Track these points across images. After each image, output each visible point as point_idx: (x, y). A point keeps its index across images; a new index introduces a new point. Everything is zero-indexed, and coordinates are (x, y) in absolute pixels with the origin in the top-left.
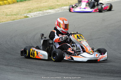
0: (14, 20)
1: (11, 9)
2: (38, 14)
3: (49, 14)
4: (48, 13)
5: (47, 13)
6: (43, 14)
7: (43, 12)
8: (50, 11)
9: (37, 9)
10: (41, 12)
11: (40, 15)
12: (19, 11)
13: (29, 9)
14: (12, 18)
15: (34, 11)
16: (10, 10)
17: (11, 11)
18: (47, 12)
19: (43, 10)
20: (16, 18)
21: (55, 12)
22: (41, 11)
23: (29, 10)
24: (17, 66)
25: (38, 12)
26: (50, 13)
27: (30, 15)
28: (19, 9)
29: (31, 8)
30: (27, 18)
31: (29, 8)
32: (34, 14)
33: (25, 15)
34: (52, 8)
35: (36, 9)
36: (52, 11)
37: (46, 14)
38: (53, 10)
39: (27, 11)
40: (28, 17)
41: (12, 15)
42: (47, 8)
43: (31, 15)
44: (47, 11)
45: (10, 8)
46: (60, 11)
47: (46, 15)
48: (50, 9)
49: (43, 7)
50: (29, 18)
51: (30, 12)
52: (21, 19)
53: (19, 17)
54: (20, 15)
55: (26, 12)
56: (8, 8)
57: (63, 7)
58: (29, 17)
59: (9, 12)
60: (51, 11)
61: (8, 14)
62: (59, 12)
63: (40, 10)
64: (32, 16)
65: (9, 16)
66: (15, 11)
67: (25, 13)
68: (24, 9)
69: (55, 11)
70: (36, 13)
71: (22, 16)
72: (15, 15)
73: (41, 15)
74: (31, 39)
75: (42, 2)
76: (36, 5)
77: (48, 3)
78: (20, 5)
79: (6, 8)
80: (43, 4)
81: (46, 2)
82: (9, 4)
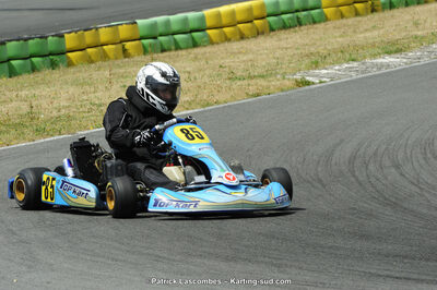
0: (258, 95)
1: (251, 56)
2: (345, 70)
3: (384, 71)
4: (381, 66)
5: (380, 69)
6: (363, 72)
7: (363, 64)
8: (388, 59)
9: (342, 52)
10: (355, 64)
11: (353, 74)
12: (278, 64)
13: (311, 54)
14: (252, 90)
15: (329, 60)
16: (245, 58)
17: (249, 64)
18: (376, 65)
19: (365, 58)
20: (268, 88)
21: (406, 63)
22: (353, 60)
23: (314, 59)
25: (346, 65)
26: (389, 66)
27: (317, 76)
28: (277, 55)
29: (321, 50)
30: (307, 87)
31: (312, 50)
32: (330, 71)
33: (298, 77)
34: (394, 48)
35: (340, 54)
36: (395, 61)
37: (375, 72)
38: (398, 55)
39: (307, 61)
40: (308, 83)
42: (380, 50)
43: (322, 75)
44: (380, 60)
45: (246, 53)
46: (426, 60)
47: (375, 76)
48: (389, 53)
49: (363, 47)
50: (314, 86)
51: (316, 65)
52: (282, 90)
53: (275, 83)
54: (279, 77)
55: (303, 67)
56: (240, 53)
58: (313, 83)
59: (242, 66)
60: (392, 60)
61: (239, 74)
62: (422, 62)
63: (353, 57)
64: (324, 79)
65: (240, 83)
66: (264, 63)
67: (299, 70)
68: (293, 56)
69: (404, 60)
70: (337, 68)
71: (287, 82)
72: (263, 77)
73: (354, 76)
74: (319, 162)
75: (361, 29)
76: (340, 40)
77: (381, 32)
78: (280, 40)
79: (232, 53)
80: (362, 35)
81: (374, 27)
82: (242, 37)
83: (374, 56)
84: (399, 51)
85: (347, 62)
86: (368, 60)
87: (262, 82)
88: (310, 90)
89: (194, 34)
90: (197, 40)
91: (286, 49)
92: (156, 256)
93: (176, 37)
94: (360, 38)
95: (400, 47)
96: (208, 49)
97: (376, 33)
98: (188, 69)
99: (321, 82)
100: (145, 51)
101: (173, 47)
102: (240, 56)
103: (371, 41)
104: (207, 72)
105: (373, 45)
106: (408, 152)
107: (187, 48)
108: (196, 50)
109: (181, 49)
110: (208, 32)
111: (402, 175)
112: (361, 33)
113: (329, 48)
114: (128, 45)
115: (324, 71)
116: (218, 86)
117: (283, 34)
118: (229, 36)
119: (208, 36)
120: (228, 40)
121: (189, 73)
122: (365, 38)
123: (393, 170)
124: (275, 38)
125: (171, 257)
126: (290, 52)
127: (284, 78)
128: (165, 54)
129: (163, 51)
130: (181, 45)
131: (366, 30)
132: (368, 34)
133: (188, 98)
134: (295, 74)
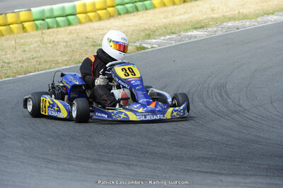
1: (106, 31)
2: (167, 40)
3: (192, 40)
4: (191, 37)
5: (190, 39)
7: (180, 35)
8: (195, 33)
9: (165, 28)
10: (174, 36)
13: (146, 29)
15: (157, 33)
16: (102, 32)
18: (188, 36)
19: (180, 32)
21: (207, 35)
22: (173, 33)
23: (147, 32)
24: (120, 161)
25: (168, 37)
26: (196, 37)
27: (150, 43)
29: (152, 27)
30: (143, 51)
31: (146, 27)
32: (158, 40)
33: (138, 44)
34: (199, 26)
35: (164, 30)
36: (200, 34)
37: (187, 41)
38: (202, 30)
39: (143, 34)
40: (144, 48)
42: (190, 27)
43: (152, 44)
44: (190, 33)
45: (102, 29)
46: (220, 33)
47: (187, 43)
48: (196, 28)
49: (179, 25)
50: (148, 50)
51: (149, 36)
55: (140, 38)
56: (99, 29)
57: (225, 24)
58: (147, 48)
59: (101, 37)
60: (198, 33)
61: (99, 42)
62: (217, 34)
63: (173, 31)
64: (154, 46)
67: (138, 40)
68: (133, 31)
69: (206, 33)
70: (162, 38)
71: (130, 48)
73: (174, 43)
75: (177, 14)
76: (164, 20)
77: (190, 15)
78: (124, 21)
79: (93, 30)
80: (178, 17)
81: (185, 12)
82: (100, 19)
83: (186, 30)
84: (202, 27)
85: (169, 35)
86: (182, 33)
88: (145, 53)
89: (69, 17)
90: (71, 21)
91: (129, 26)
92: (48, 159)
93: (57, 19)
94: (177, 19)
95: (203, 24)
96: (79, 27)
97: (186, 16)
98: (65, 40)
99: (152, 47)
100: (37, 28)
101: (55, 26)
102: (99, 31)
103: (184, 21)
104: (78, 42)
105: (185, 24)
106: (210, 92)
107: (64, 26)
108: (70, 28)
109: (61, 27)
110: (78, 15)
111: (206, 106)
113: (157, 25)
114: (26, 25)
115: (154, 41)
116: (86, 50)
117: (127, 17)
118: (92, 18)
119: (78, 18)
120: (90, 20)
121: (66, 42)
122: (180, 19)
124: (121, 19)
125: (59, 160)
126: (131, 28)
128: (50, 30)
129: (49, 28)
130: (61, 24)
131: (181, 14)
132: (182, 17)
133: (66, 59)
134: (135, 43)
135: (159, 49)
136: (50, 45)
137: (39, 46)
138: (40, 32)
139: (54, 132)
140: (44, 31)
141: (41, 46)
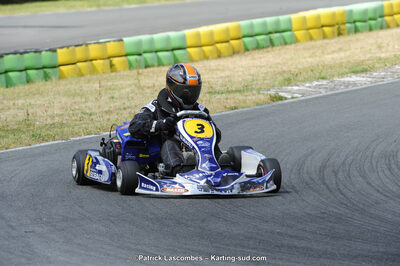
0: (236, 108)
1: (227, 73)
2: (315, 87)
3: (350, 88)
4: (347, 85)
5: (347, 87)
6: (332, 90)
7: (332, 82)
8: (354, 78)
9: (312, 70)
10: (324, 82)
11: (323, 91)
12: (253, 80)
13: (284, 72)
14: (230, 103)
15: (300, 78)
16: (223, 75)
17: (227, 80)
18: (344, 83)
19: (333, 76)
20: (245, 102)
21: (371, 82)
22: (323, 78)
23: (286, 76)
25: (316, 83)
26: (355, 84)
27: (289, 92)
28: (252, 72)
29: (292, 68)
30: (280, 102)
31: (285, 68)
32: (301, 88)
33: (272, 92)
34: (360, 68)
35: (310, 73)
36: (361, 80)
37: (342, 89)
38: (363, 75)
39: (280, 78)
40: (281, 98)
41: (229, 92)
42: (347, 70)
43: (293, 92)
44: (347, 79)
45: (223, 70)
46: (389, 80)
47: (342, 93)
48: (355, 72)
49: (331, 67)
50: (286, 101)
51: (288, 82)
52: (257, 104)
53: (251, 97)
54: (254, 92)
55: (277, 83)
56: (218, 70)
57: (397, 67)
58: (286, 99)
59: (220, 81)
60: (358, 79)
61: (218, 88)
62: (386, 81)
63: (323, 75)
64: (296, 95)
65: (219, 96)
66: (240, 79)
67: (273, 86)
68: (267, 73)
69: (370, 79)
70: (307, 85)
71: (262, 97)
72: (240, 91)
73: (323, 93)
74: (291, 171)
75: (329, 51)
76: (310, 60)
77: (348, 53)
78: (254, 59)
79: (210, 70)
80: (330, 56)
81: (341, 49)
82: (219, 55)
83: (342, 75)
84: (364, 71)
85: (318, 80)
86: (336, 79)
87: (239, 96)
88: (285, 104)
89: (176, 52)
90: (178, 57)
91: (261, 67)
93: (160, 54)
94: (328, 58)
95: (365, 67)
97: (342, 54)
99: (293, 98)
100: (130, 66)
101: (156, 64)
102: (218, 72)
103: (338, 62)
105: (341, 65)
109: (164, 65)
110: (189, 50)
111: (368, 183)
112: (328, 54)
113: (300, 66)
114: (115, 61)
115: (296, 88)
117: (257, 54)
118: (208, 54)
119: (189, 54)
120: (206, 58)
122: (333, 59)
123: (360, 179)
124: (250, 57)
126: (264, 70)
127: (259, 93)
128: (149, 69)
129: (147, 67)
130: (164, 61)
131: (334, 52)
132: (335, 55)
134: (269, 90)
135: (302, 101)
136: (148, 91)
137: (133, 92)
138: (135, 72)
139: (152, 214)
140: (140, 71)
141: (137, 91)
